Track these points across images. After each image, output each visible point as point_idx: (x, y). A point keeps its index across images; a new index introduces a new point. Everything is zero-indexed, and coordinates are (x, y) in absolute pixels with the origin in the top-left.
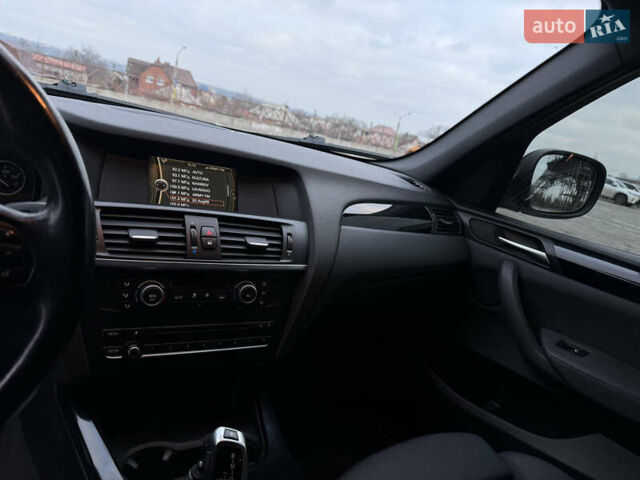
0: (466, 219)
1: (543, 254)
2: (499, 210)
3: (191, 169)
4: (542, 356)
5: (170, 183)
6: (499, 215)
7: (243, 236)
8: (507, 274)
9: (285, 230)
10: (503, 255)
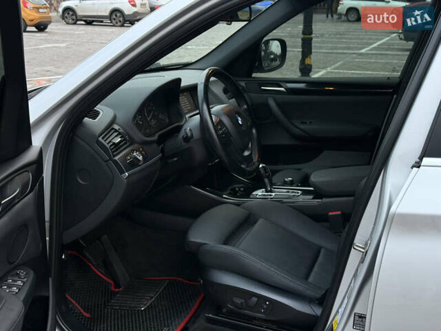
0: (243, 84)
1: (282, 89)
2: (254, 75)
4: (297, 130)
6: (254, 78)
8: (272, 103)
10: (266, 95)
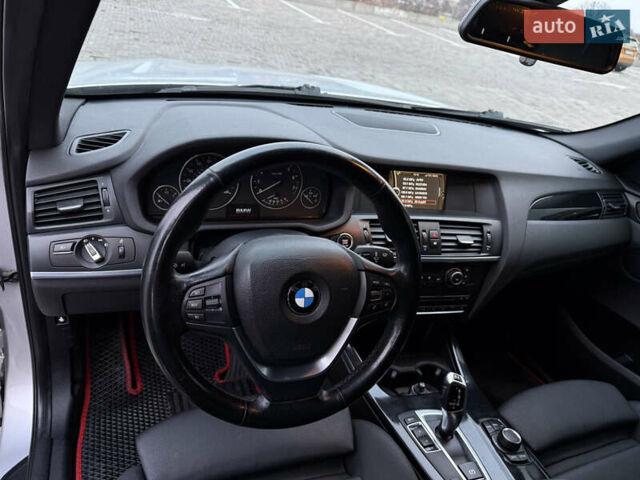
3: (415, 178)
5: (401, 190)
7: (455, 235)
9: (486, 229)
